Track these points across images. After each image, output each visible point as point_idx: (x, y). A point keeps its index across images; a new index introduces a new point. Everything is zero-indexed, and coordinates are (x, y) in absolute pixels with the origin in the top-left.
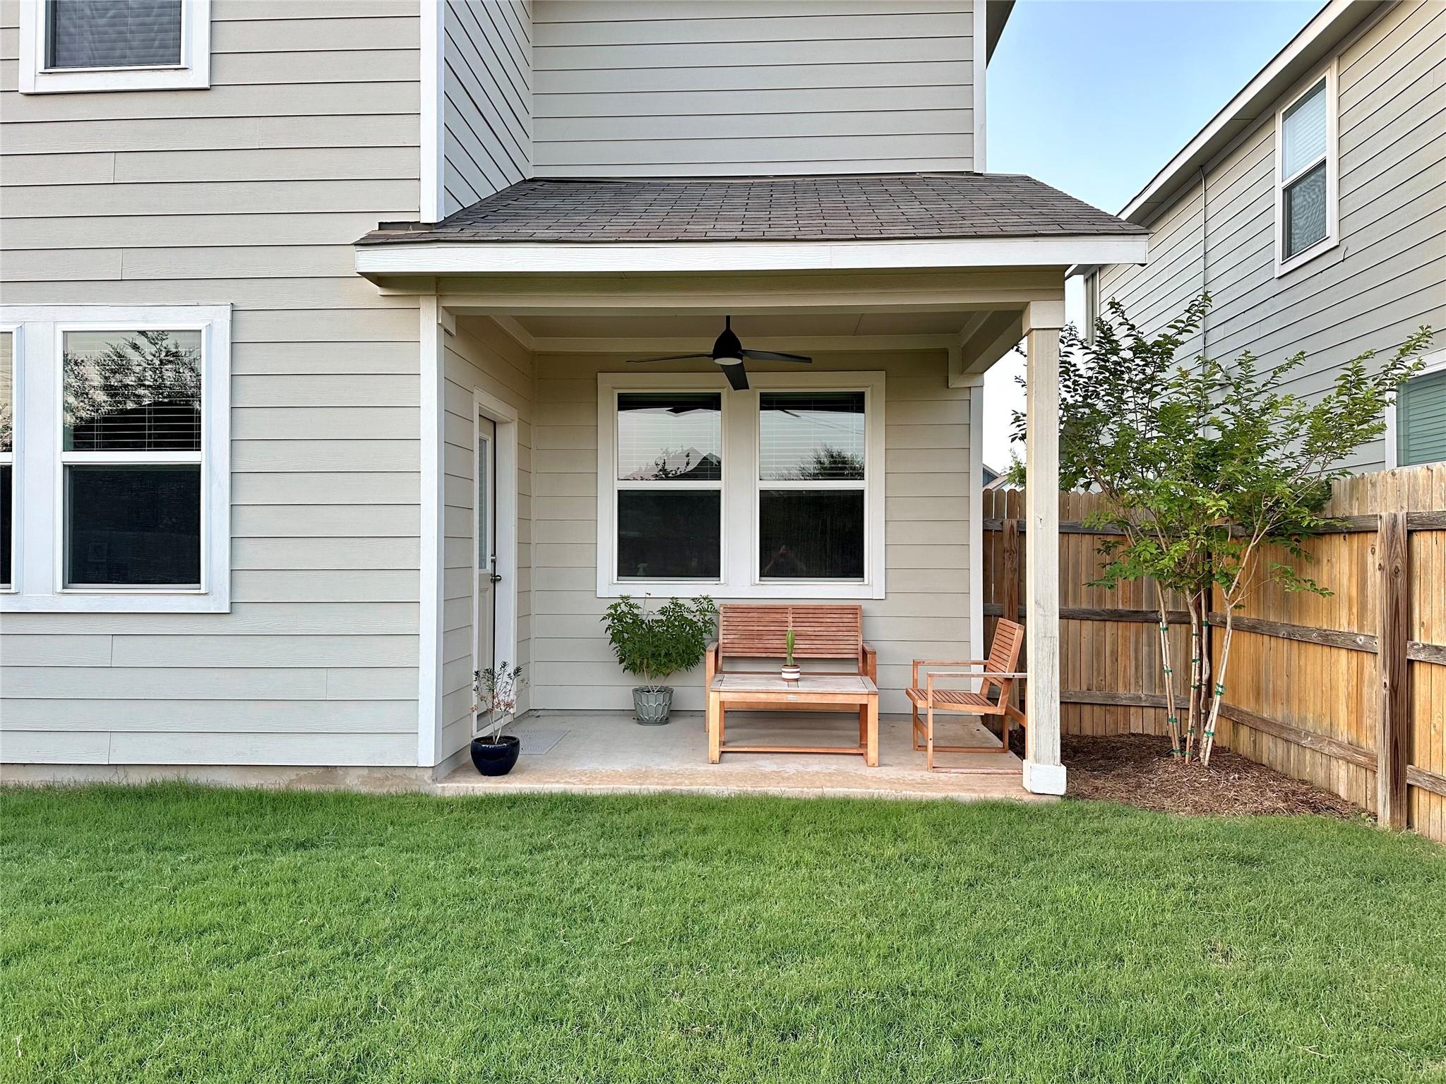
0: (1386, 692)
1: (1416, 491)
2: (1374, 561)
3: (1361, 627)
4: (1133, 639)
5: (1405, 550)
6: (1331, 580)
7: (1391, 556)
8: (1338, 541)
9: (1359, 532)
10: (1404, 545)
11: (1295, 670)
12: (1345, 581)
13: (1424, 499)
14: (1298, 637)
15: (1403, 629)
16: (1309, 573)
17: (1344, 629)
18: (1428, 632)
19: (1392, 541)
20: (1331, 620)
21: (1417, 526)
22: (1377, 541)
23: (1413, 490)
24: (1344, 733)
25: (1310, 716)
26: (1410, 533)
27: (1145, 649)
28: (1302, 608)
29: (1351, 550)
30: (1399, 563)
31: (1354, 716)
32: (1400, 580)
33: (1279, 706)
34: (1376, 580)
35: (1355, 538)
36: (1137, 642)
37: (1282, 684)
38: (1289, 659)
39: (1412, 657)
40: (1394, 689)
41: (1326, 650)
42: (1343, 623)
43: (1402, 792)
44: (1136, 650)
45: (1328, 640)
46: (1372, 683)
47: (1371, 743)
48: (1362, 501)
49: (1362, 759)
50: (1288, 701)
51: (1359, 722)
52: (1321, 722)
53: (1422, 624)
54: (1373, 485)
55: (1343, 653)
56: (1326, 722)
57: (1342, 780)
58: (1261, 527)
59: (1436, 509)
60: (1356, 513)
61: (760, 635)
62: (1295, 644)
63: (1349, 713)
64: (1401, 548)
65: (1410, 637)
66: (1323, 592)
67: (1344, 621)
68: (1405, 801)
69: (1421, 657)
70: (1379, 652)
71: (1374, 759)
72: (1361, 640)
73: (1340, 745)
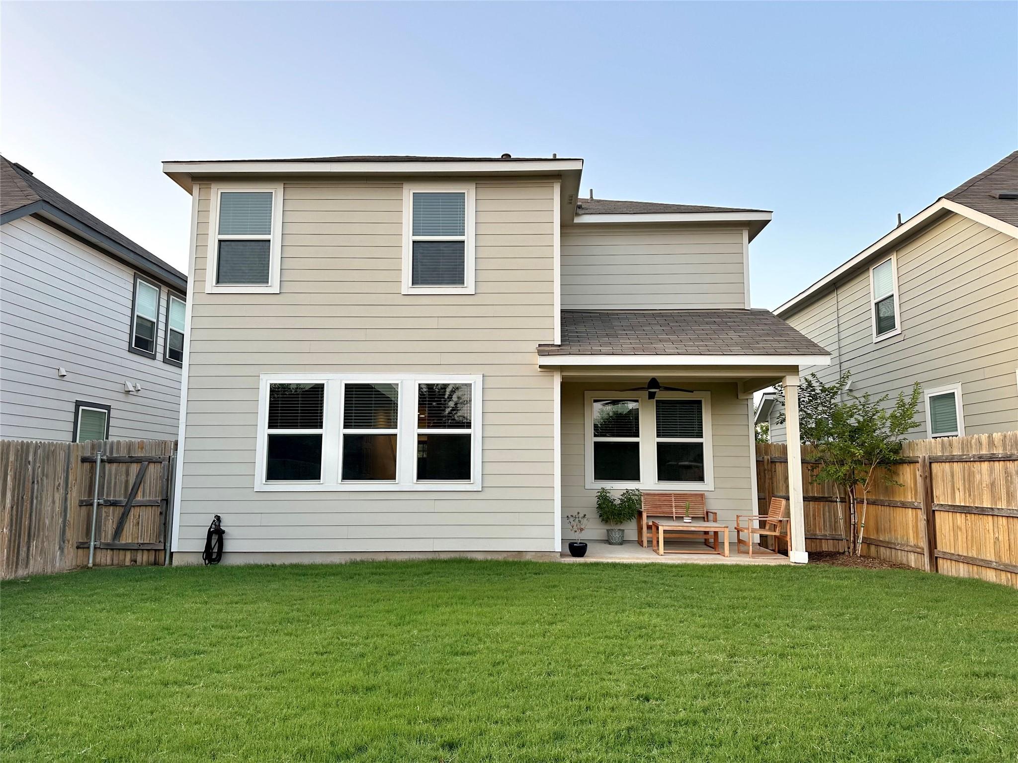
0: (925, 522)
1: (932, 448)
2: (918, 473)
3: (916, 499)
4: (822, 509)
5: (929, 469)
6: (904, 481)
7: (924, 472)
8: (905, 466)
9: (913, 463)
10: (928, 467)
11: (892, 518)
12: (909, 481)
13: (934, 451)
14: (893, 505)
15: (930, 498)
16: (895, 478)
17: (909, 500)
18: (939, 500)
19: (924, 466)
20: (905, 497)
21: (933, 460)
22: (918, 465)
23: (931, 448)
24: (912, 542)
25: (899, 537)
26: (930, 463)
27: (827, 514)
28: (893, 493)
29: (910, 470)
30: (927, 474)
31: (915, 534)
32: (928, 480)
33: (887, 535)
34: (919, 480)
35: (912, 465)
36: (824, 510)
37: (887, 525)
38: (890, 514)
39: (934, 509)
40: (928, 521)
41: (904, 509)
42: (909, 498)
43: (934, 561)
44: (824, 515)
45: (904, 505)
46: (921, 520)
47: (922, 543)
48: (913, 450)
49: (919, 550)
50: (890, 531)
51: (917, 536)
52: (903, 539)
53: (937, 496)
54: (917, 445)
55: (910, 509)
56: (905, 538)
57: (912, 560)
58: (875, 461)
59: (939, 455)
60: (911, 455)
61: (660, 506)
62: (892, 508)
63: (913, 533)
64: (927, 469)
65: (933, 501)
66: (901, 485)
67: (910, 497)
68: (935, 563)
69: (937, 508)
70: (922, 507)
71: (923, 549)
72: (916, 504)
73: (911, 546)
